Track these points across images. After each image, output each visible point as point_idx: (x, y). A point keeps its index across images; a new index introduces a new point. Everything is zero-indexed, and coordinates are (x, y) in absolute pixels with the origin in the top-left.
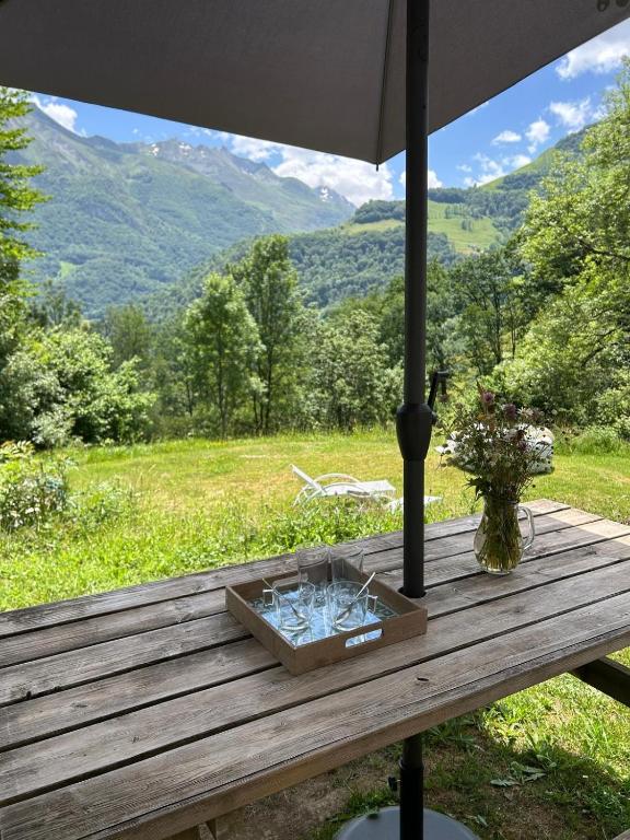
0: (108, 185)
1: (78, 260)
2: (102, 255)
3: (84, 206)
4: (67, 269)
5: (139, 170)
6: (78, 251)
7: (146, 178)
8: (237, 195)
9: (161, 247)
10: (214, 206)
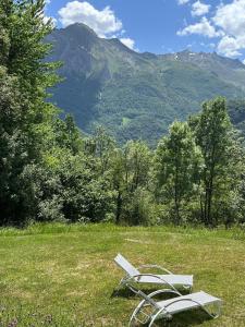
0: (149, 77)
1: (132, 116)
2: (144, 114)
3: (137, 88)
4: (126, 121)
5: (167, 68)
6: (132, 112)
7: (170, 73)
8: (221, 78)
9: (176, 109)
10: (206, 85)
